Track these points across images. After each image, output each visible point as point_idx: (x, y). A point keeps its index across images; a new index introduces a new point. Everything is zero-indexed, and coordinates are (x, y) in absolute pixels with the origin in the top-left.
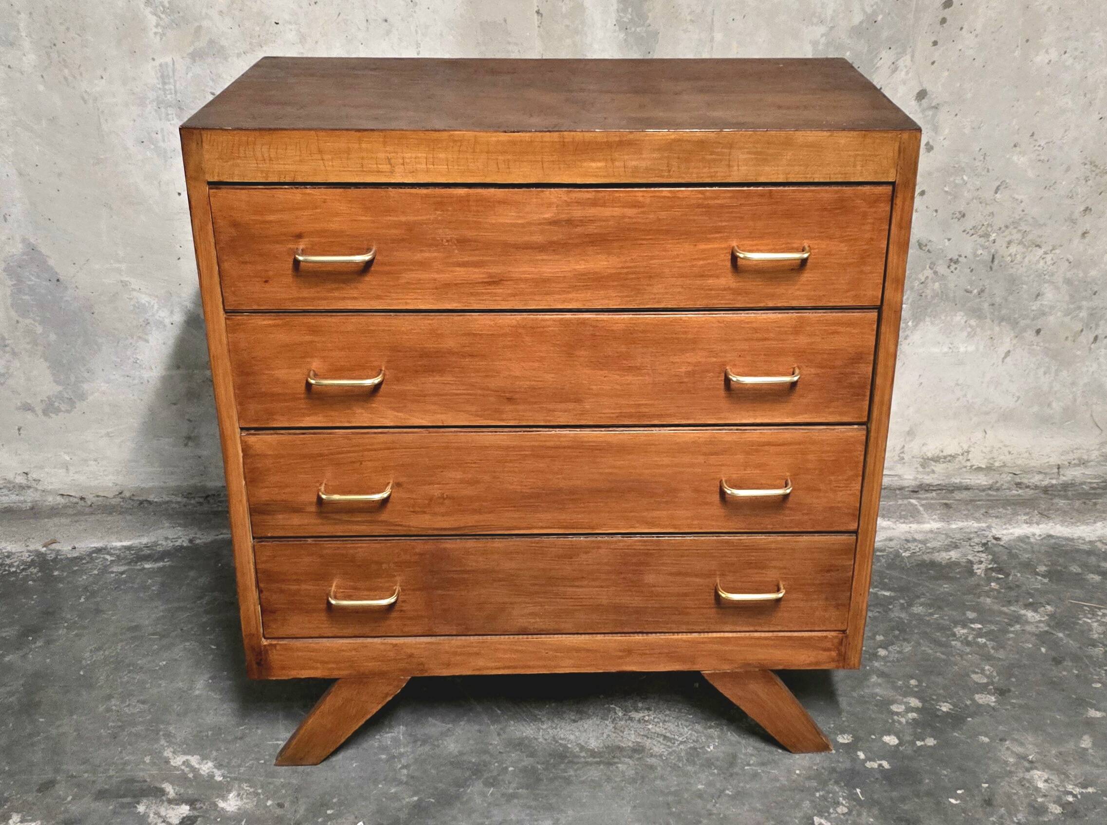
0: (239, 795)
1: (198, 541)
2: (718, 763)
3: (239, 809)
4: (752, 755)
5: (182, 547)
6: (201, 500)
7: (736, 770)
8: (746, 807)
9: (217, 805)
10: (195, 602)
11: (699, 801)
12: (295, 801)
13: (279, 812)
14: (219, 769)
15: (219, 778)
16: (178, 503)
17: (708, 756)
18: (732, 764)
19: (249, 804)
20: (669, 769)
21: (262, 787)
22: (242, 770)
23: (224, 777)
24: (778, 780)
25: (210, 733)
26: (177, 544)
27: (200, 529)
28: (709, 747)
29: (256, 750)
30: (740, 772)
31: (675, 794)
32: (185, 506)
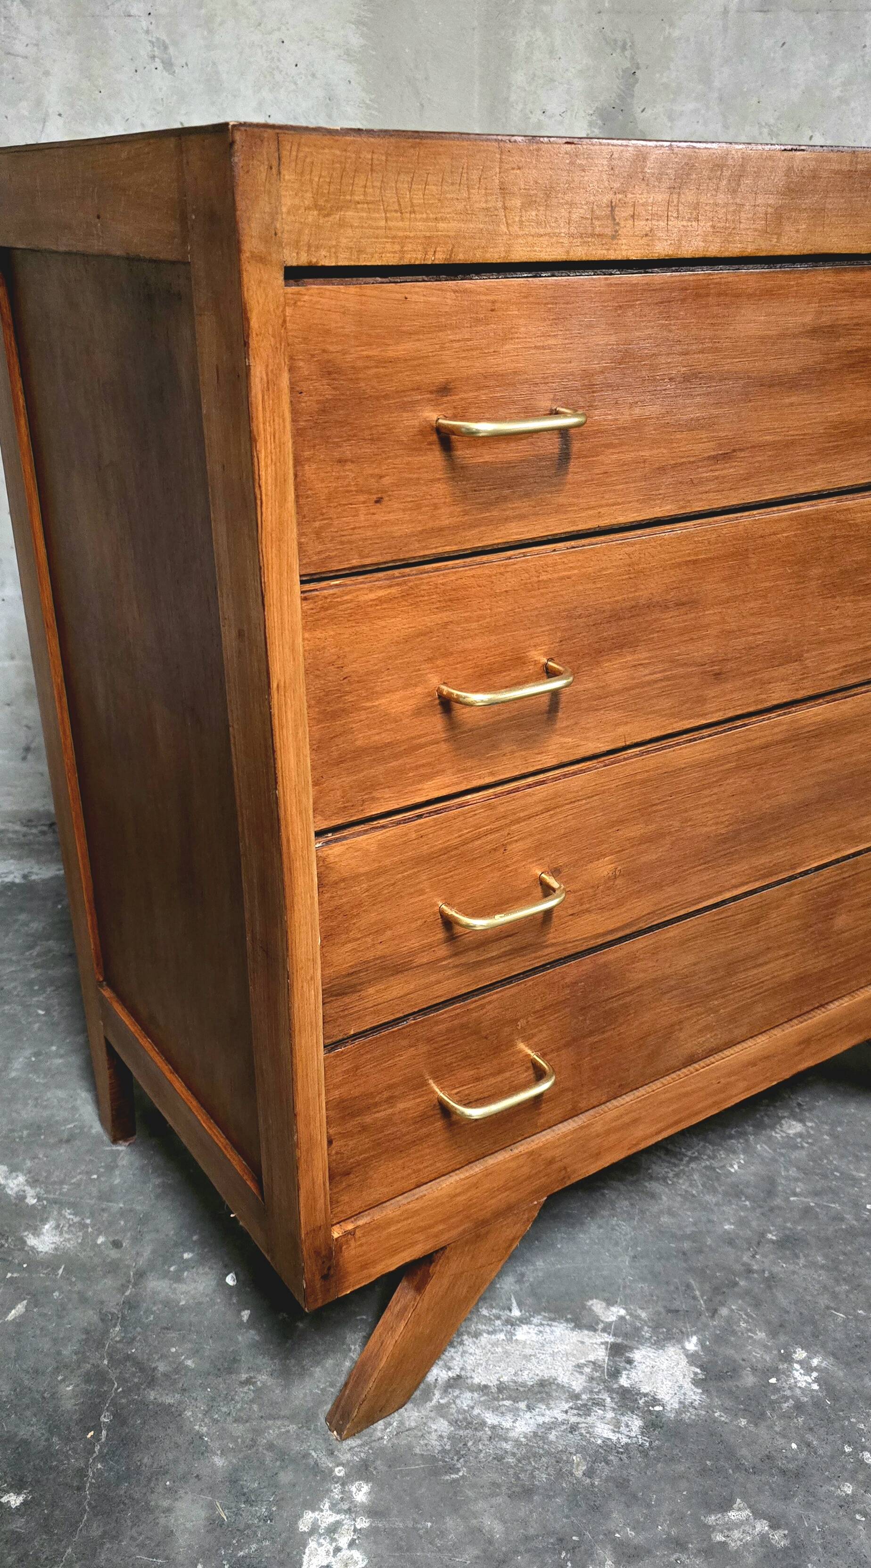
0: (57, 1227)
1: (34, 877)
2: (749, 1191)
3: (56, 1249)
4: (797, 1180)
5: (13, 884)
6: (45, 828)
7: (778, 1201)
8: (802, 1261)
9: (25, 1242)
10: (23, 953)
11: (729, 1249)
12: (137, 1239)
13: (114, 1254)
14: (32, 1187)
15: (31, 1201)
16: (15, 832)
17: (734, 1179)
18: (771, 1193)
19: (70, 1242)
20: (679, 1199)
21: (92, 1215)
22: (66, 1188)
23: (39, 1199)
24: (842, 1219)
25: (25, 1133)
26: (7, 880)
27: (38, 863)
28: (732, 1166)
29: (87, 1158)
30: (783, 1204)
31: (692, 1237)
32: (24, 836)
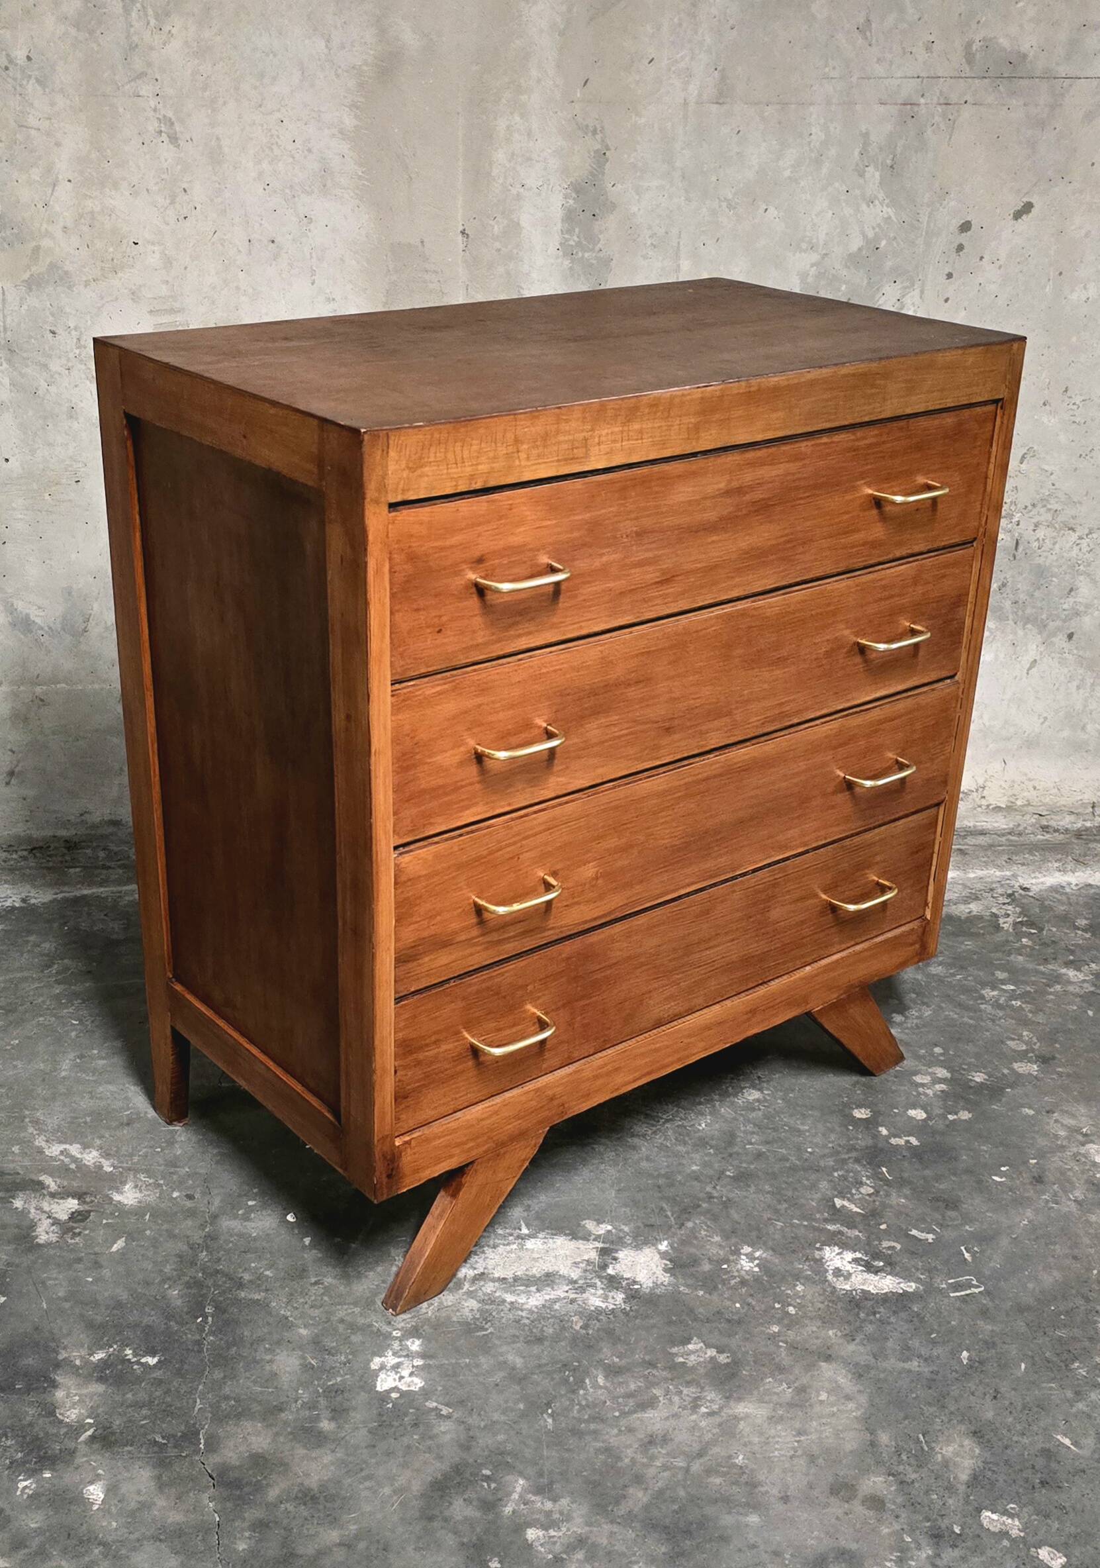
0: (136, 1187)
1: (33, 901)
2: (714, 1142)
3: (139, 1202)
4: (753, 1133)
5: (13, 908)
6: (25, 853)
7: (736, 1149)
8: (753, 1189)
9: (111, 1198)
10: (42, 971)
11: (695, 1183)
12: (206, 1193)
13: (189, 1204)
14: (106, 1159)
15: (108, 1169)
17: (700, 1134)
18: (731, 1143)
19: (151, 1197)
20: (656, 1149)
21: (163, 1178)
22: (136, 1159)
23: (115, 1167)
24: (787, 1160)
25: (88, 1119)
27: (33, 886)
28: (700, 1125)
29: (149, 1136)
30: (740, 1151)
31: (666, 1176)
32: (5, 861)
